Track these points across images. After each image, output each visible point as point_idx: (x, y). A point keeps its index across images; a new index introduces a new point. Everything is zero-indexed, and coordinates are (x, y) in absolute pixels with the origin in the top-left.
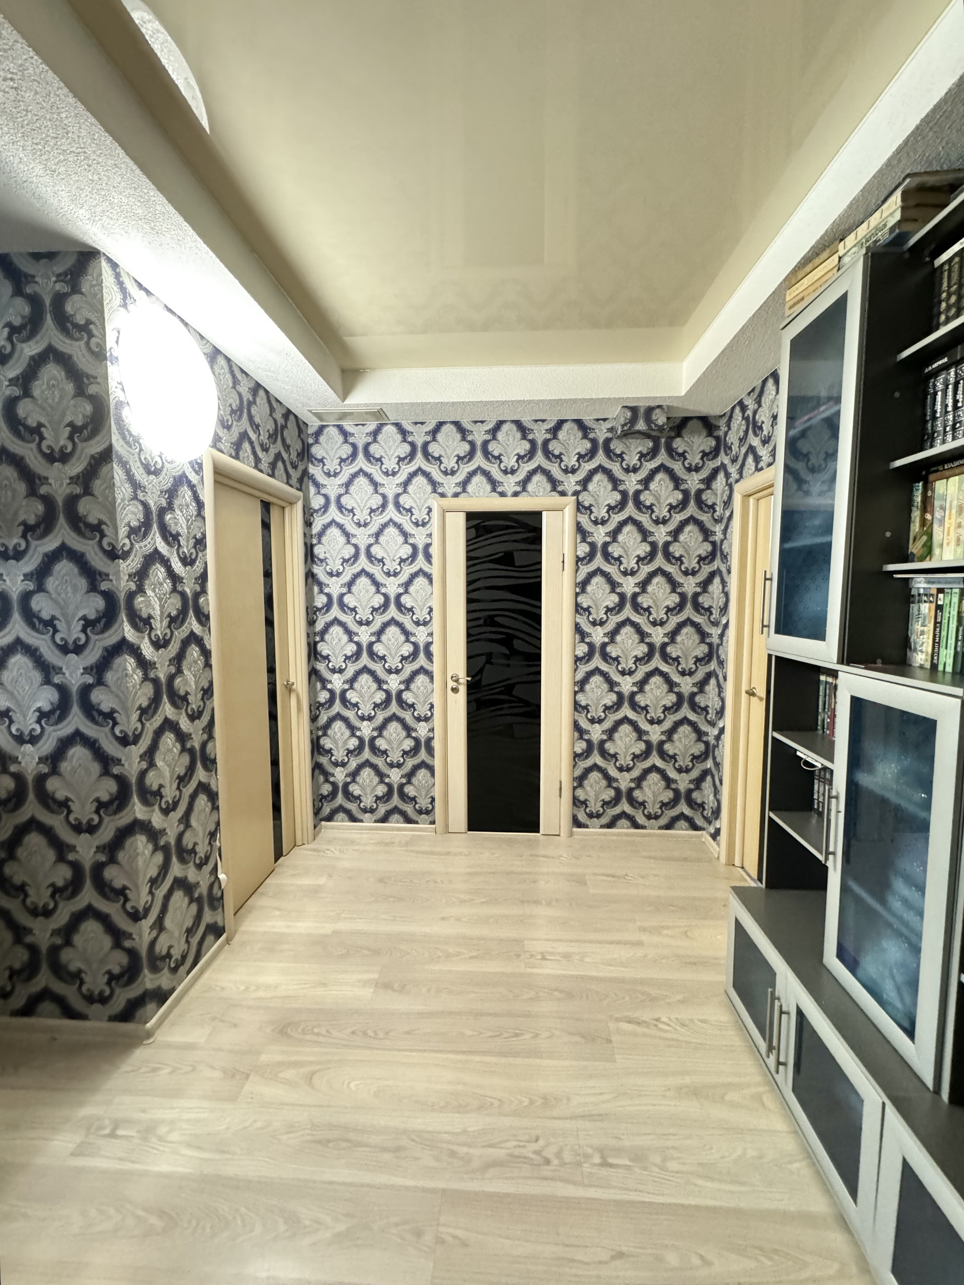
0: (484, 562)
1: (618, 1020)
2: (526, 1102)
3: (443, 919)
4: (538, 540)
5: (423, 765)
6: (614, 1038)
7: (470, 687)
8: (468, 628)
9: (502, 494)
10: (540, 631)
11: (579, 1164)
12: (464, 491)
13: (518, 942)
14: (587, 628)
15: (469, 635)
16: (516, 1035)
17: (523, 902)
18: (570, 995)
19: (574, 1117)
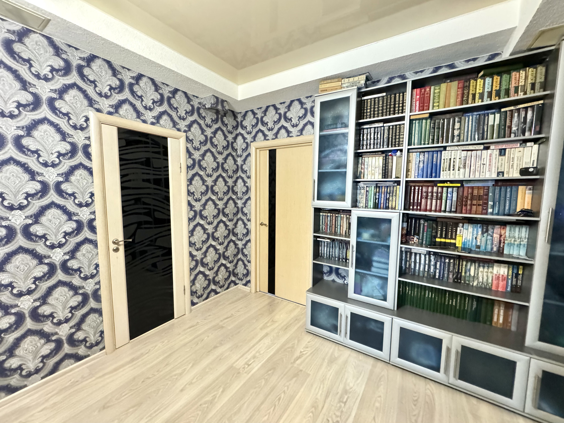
0: (132, 163)
1: (295, 362)
2: (311, 414)
3: (182, 390)
4: (166, 153)
5: (93, 311)
6: (301, 368)
7: (127, 246)
8: (123, 207)
9: (144, 122)
10: (169, 206)
11: (342, 412)
12: (117, 112)
13: (231, 367)
14: (194, 203)
15: (124, 211)
16: (279, 399)
17: (209, 352)
18: (274, 369)
19: (325, 402)
